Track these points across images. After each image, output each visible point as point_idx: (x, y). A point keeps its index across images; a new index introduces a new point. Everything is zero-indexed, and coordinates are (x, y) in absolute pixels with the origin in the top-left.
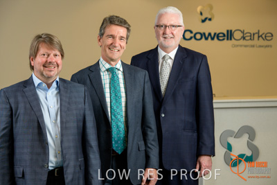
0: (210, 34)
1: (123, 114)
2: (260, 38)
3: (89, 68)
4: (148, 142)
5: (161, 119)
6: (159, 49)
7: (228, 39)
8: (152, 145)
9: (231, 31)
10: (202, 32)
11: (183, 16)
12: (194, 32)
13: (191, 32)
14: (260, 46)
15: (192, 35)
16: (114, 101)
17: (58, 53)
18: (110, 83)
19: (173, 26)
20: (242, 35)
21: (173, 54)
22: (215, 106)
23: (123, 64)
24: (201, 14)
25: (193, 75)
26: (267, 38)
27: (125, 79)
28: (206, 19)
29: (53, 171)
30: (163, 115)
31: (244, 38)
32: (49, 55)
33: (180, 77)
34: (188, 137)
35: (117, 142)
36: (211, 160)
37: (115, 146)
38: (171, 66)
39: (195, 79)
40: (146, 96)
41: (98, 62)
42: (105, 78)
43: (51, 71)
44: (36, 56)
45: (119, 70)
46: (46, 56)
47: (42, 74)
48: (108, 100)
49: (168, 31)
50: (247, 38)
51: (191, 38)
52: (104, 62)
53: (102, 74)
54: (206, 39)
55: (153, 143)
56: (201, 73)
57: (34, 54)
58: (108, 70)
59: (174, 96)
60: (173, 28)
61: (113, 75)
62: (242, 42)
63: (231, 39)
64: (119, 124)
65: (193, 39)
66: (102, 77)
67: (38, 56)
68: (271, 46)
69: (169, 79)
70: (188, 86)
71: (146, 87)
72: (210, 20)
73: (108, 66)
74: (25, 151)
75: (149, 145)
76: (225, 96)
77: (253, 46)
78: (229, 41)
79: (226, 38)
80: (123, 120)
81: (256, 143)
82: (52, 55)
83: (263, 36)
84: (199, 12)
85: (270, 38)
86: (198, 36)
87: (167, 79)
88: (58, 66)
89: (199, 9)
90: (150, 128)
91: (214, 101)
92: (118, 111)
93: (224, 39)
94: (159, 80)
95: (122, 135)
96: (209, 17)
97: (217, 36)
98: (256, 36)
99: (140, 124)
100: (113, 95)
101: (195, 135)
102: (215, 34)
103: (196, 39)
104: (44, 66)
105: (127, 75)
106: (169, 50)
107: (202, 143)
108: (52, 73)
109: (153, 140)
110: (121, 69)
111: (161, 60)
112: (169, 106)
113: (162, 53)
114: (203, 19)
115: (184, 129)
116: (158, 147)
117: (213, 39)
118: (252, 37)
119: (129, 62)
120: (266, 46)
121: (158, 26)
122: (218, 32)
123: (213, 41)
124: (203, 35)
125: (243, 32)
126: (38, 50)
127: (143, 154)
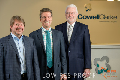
0: (90, 16)
1: (52, 51)
2: (112, 18)
3: (37, 31)
4: (63, 63)
5: (68, 53)
6: (67, 22)
7: (97, 19)
8: (64, 64)
9: (99, 15)
10: (86, 15)
11: (78, 9)
12: (83, 16)
13: (82, 15)
14: (112, 22)
15: (82, 17)
16: (48, 45)
17: (23, 24)
18: (46, 38)
19: (73, 13)
20: (104, 17)
21: (73, 25)
22: (91, 47)
23: (52, 29)
24: (86, 8)
25: (82, 34)
26: (115, 18)
27: (53, 36)
28: (88, 10)
29: (22, 75)
30: (69, 51)
31: (105, 18)
32: (19, 25)
33: (76, 35)
34: (80, 61)
35: (49, 63)
36: (90, 70)
37: (48, 65)
38: (73, 30)
39: (83, 35)
40: (62, 43)
41: (41, 28)
42: (44, 35)
43: (20, 32)
44: (13, 25)
45: (50, 32)
46: (18, 25)
47: (16, 33)
48: (45, 45)
49: (71, 15)
50: (106, 18)
51: (82, 18)
52: (44, 28)
53: (43, 33)
54: (88, 18)
55: (65, 63)
56: (85, 33)
57: (12, 24)
58: (45, 32)
59: (74, 43)
60: (73, 14)
61: (47, 34)
62: (104, 20)
63: (99, 19)
64: (50, 55)
65: (83, 19)
66: (43, 35)
67: (14, 25)
68: (116, 22)
69: (72, 36)
70: (80, 39)
71: (62, 39)
72: (90, 10)
73: (45, 30)
74: (11, 66)
75: (63, 64)
76: (96, 43)
77: (108, 22)
78: (98, 19)
79: (97, 18)
80: (52, 53)
81: (109, 63)
82: (20, 25)
83: (113, 17)
84: (85, 7)
85: (116, 18)
86: (85, 17)
87: (71, 36)
88: (23, 30)
89: (85, 6)
90: (64, 57)
91: (91, 45)
92: (50, 49)
93: (96, 19)
94: (67, 36)
95: (51, 60)
96: (90, 9)
97: (93, 17)
98: (110, 17)
99: (59, 55)
100: (47, 43)
101: (83, 60)
102: (92, 16)
103: (84, 18)
104: (17, 29)
105: (54, 34)
106: (71, 23)
107: (86, 63)
108: (20, 33)
109: (65, 62)
110: (51, 31)
111: (68, 28)
112: (72, 47)
113: (68, 25)
114: (87, 10)
115: (78, 57)
116: (67, 65)
117: (91, 18)
118: (108, 18)
119: (54, 28)
120: (114, 22)
121: (67, 13)
122: (93, 16)
123: (91, 20)
124: (87, 17)
125: (104, 16)
126: (14, 22)
127: (60, 68)
